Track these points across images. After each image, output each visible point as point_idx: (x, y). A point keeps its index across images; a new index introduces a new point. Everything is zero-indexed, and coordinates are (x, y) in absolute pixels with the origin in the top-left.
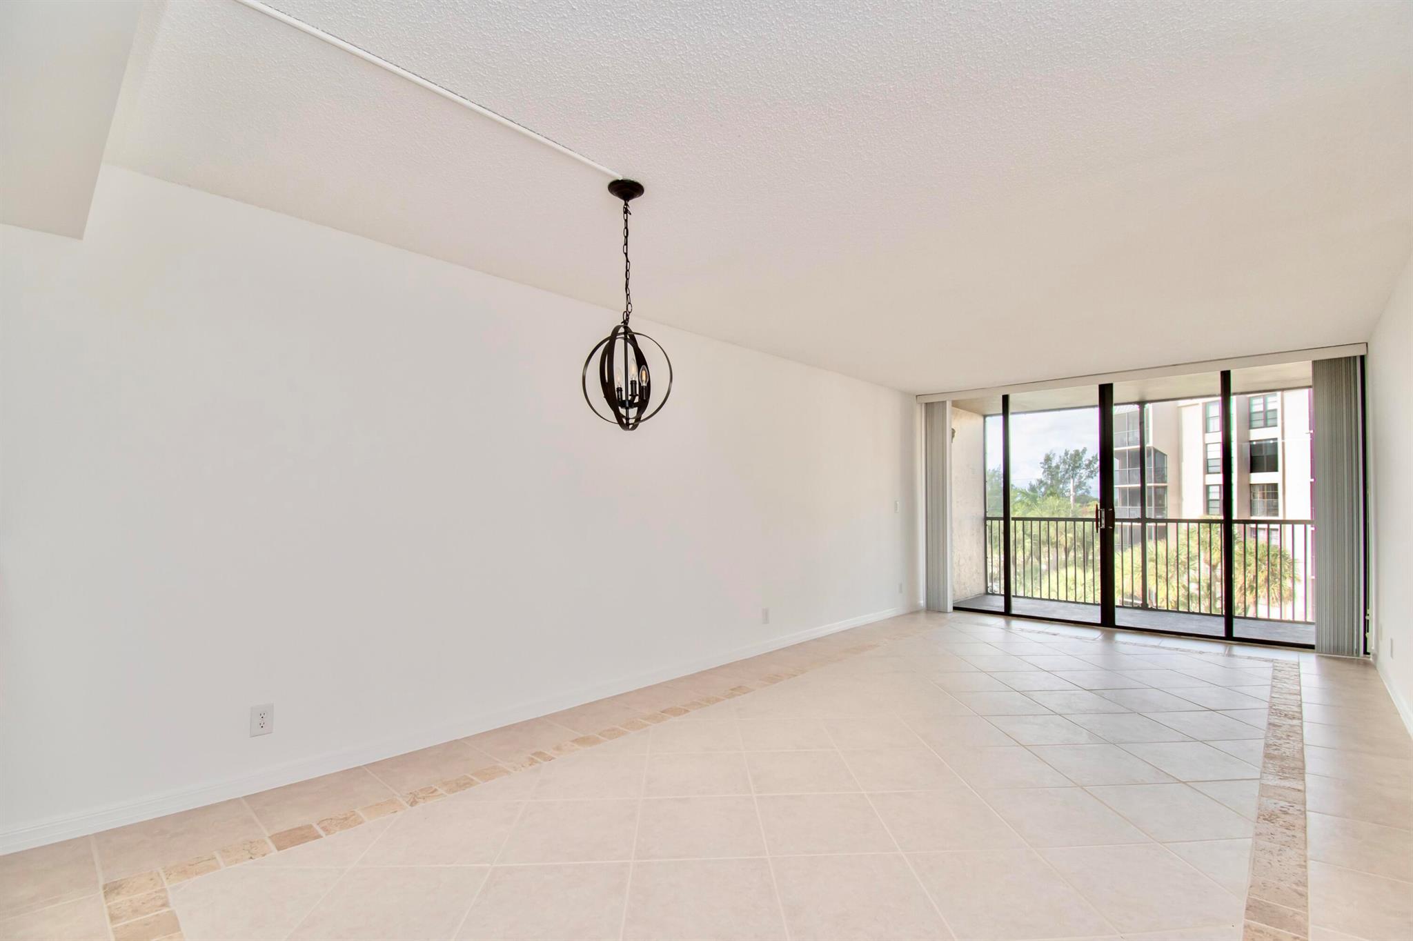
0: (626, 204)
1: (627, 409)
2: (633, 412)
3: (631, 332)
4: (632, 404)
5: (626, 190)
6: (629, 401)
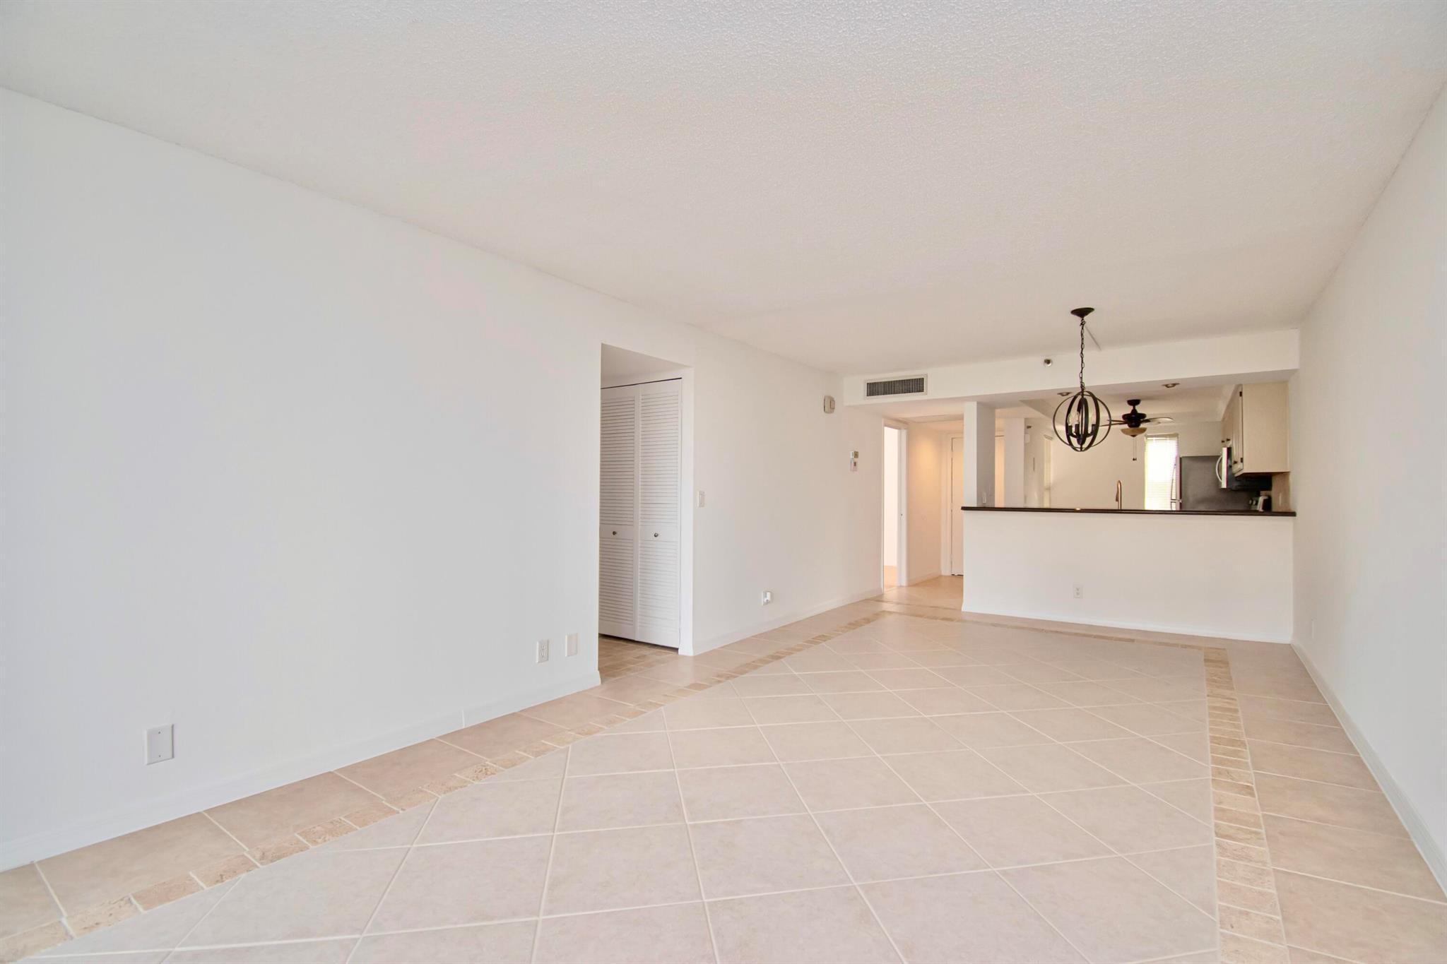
0: (1082, 320)
5: (1082, 313)
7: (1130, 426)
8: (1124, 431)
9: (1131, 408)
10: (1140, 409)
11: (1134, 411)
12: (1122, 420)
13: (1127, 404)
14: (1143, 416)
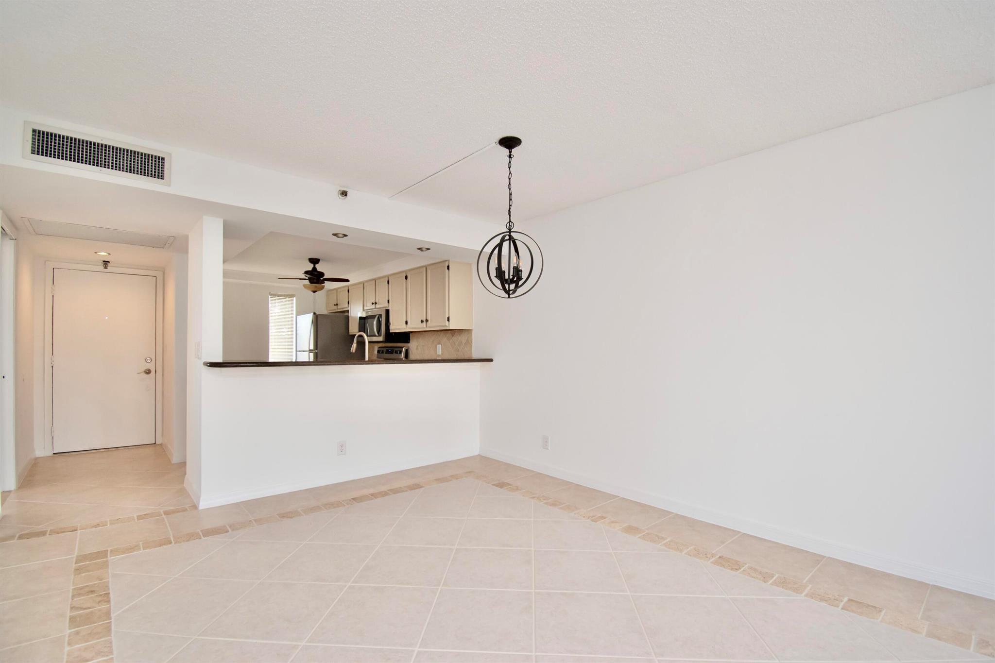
0: (510, 152)
1: (509, 284)
2: (513, 286)
3: (513, 238)
4: (512, 281)
5: (510, 143)
6: (510, 279)
7: (311, 282)
8: (305, 286)
9: (312, 266)
10: (320, 267)
11: (314, 269)
12: (303, 276)
13: (308, 261)
14: (322, 274)
